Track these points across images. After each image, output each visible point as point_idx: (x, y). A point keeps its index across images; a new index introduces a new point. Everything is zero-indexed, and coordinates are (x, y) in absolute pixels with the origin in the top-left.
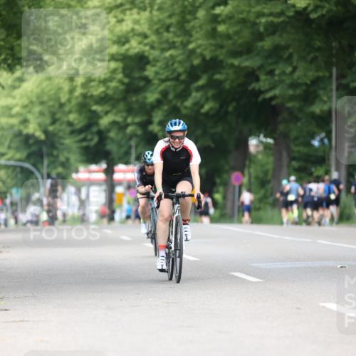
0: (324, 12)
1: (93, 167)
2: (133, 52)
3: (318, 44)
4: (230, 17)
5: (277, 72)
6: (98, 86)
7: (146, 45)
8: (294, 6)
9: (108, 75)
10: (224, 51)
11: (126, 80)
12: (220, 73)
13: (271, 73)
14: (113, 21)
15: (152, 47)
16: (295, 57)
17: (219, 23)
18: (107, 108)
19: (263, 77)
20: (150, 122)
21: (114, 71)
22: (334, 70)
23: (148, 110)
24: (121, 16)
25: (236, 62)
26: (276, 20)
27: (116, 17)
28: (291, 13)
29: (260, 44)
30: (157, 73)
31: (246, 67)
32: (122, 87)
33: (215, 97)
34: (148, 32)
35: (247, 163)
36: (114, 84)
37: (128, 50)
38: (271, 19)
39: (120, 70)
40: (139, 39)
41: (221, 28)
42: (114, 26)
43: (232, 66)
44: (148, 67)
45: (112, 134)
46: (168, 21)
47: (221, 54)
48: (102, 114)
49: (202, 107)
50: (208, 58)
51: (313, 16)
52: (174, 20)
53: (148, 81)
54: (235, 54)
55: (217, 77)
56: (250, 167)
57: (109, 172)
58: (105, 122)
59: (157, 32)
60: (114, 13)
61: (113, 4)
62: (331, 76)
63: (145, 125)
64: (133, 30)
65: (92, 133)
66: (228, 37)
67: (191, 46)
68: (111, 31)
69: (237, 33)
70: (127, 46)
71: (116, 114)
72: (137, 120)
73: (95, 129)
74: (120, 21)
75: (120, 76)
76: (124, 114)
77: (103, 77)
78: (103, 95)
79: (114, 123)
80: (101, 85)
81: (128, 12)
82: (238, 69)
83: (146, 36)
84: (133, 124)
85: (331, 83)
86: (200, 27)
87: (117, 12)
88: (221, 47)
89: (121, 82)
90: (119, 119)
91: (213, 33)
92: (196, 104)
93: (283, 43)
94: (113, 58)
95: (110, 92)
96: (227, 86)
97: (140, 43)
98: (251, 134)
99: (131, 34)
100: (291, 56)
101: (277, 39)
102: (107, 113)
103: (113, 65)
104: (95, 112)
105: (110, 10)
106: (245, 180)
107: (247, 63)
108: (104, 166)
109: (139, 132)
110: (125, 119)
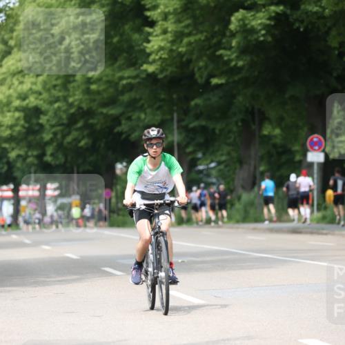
0: (168, 73)
1: (5, 187)
2: (31, 105)
3: (163, 96)
4: (99, 80)
5: (134, 117)
6: (6, 130)
7: (41, 100)
8: (146, 71)
9: (14, 122)
10: (96, 103)
11: (27, 125)
12: (93, 118)
13: (129, 118)
14: (16, 83)
15: (44, 101)
16: (146, 106)
17: (92, 83)
18: (13, 145)
19: (123, 122)
20: (44, 154)
21: (18, 119)
22: (175, 115)
23: (42, 146)
24: (21, 79)
25: (105, 111)
26: (133, 81)
27: (18, 79)
28: (144, 76)
29: (121, 98)
30: (48, 121)
31: (112, 115)
32: (24, 130)
33: (89, 136)
34: (42, 91)
35: (115, 181)
36: (18, 129)
37: (27, 104)
38: (129, 81)
39: (22, 118)
40: (35, 95)
41: (94, 87)
42: (17, 86)
43: (102, 113)
44: (42, 116)
45: (19, 165)
46: (54, 83)
47: (94, 106)
48: (9, 150)
49: (80, 142)
50: (85, 108)
51: (160, 76)
52: (59, 82)
53: (42, 126)
54: (105, 105)
55: (91, 121)
56: (116, 184)
57: (16, 191)
58: (13, 155)
59: (49, 90)
60: (16, 77)
61: (16, 71)
62: (172, 119)
63: (41, 157)
64: (31, 89)
65: (3, 163)
66: (98, 93)
67: (71, 100)
68: (15, 90)
69: (104, 90)
70: (27, 101)
71: (20, 150)
72: (35, 153)
73: (5, 160)
74: (21, 83)
75: (22, 122)
76: (26, 149)
77: (10, 123)
78: (9, 136)
79: (19, 156)
80: (8, 129)
81: (27, 76)
82: (106, 116)
83: (40, 94)
84: (33, 156)
85: (173, 125)
86: (79, 87)
87: (19, 76)
88: (94, 100)
89: (23, 127)
90: (22, 153)
91: (88, 91)
92: (74, 140)
93: (138, 97)
94: (17, 109)
95: (15, 134)
96: (98, 127)
97: (36, 99)
98: (117, 161)
99: (30, 92)
100: (143, 105)
101: (133, 95)
102: (13, 149)
103: (17, 114)
104: (5, 149)
105: (14, 75)
106: (113, 194)
107: (113, 111)
108: (12, 186)
109: (36, 162)
110: (27, 152)
